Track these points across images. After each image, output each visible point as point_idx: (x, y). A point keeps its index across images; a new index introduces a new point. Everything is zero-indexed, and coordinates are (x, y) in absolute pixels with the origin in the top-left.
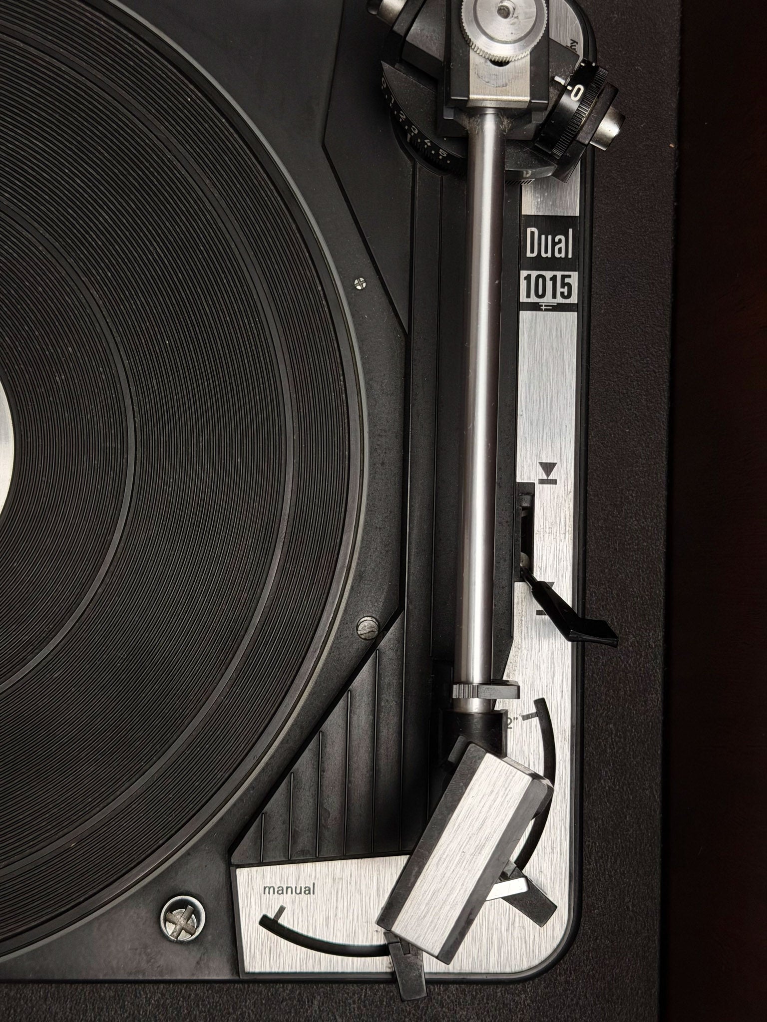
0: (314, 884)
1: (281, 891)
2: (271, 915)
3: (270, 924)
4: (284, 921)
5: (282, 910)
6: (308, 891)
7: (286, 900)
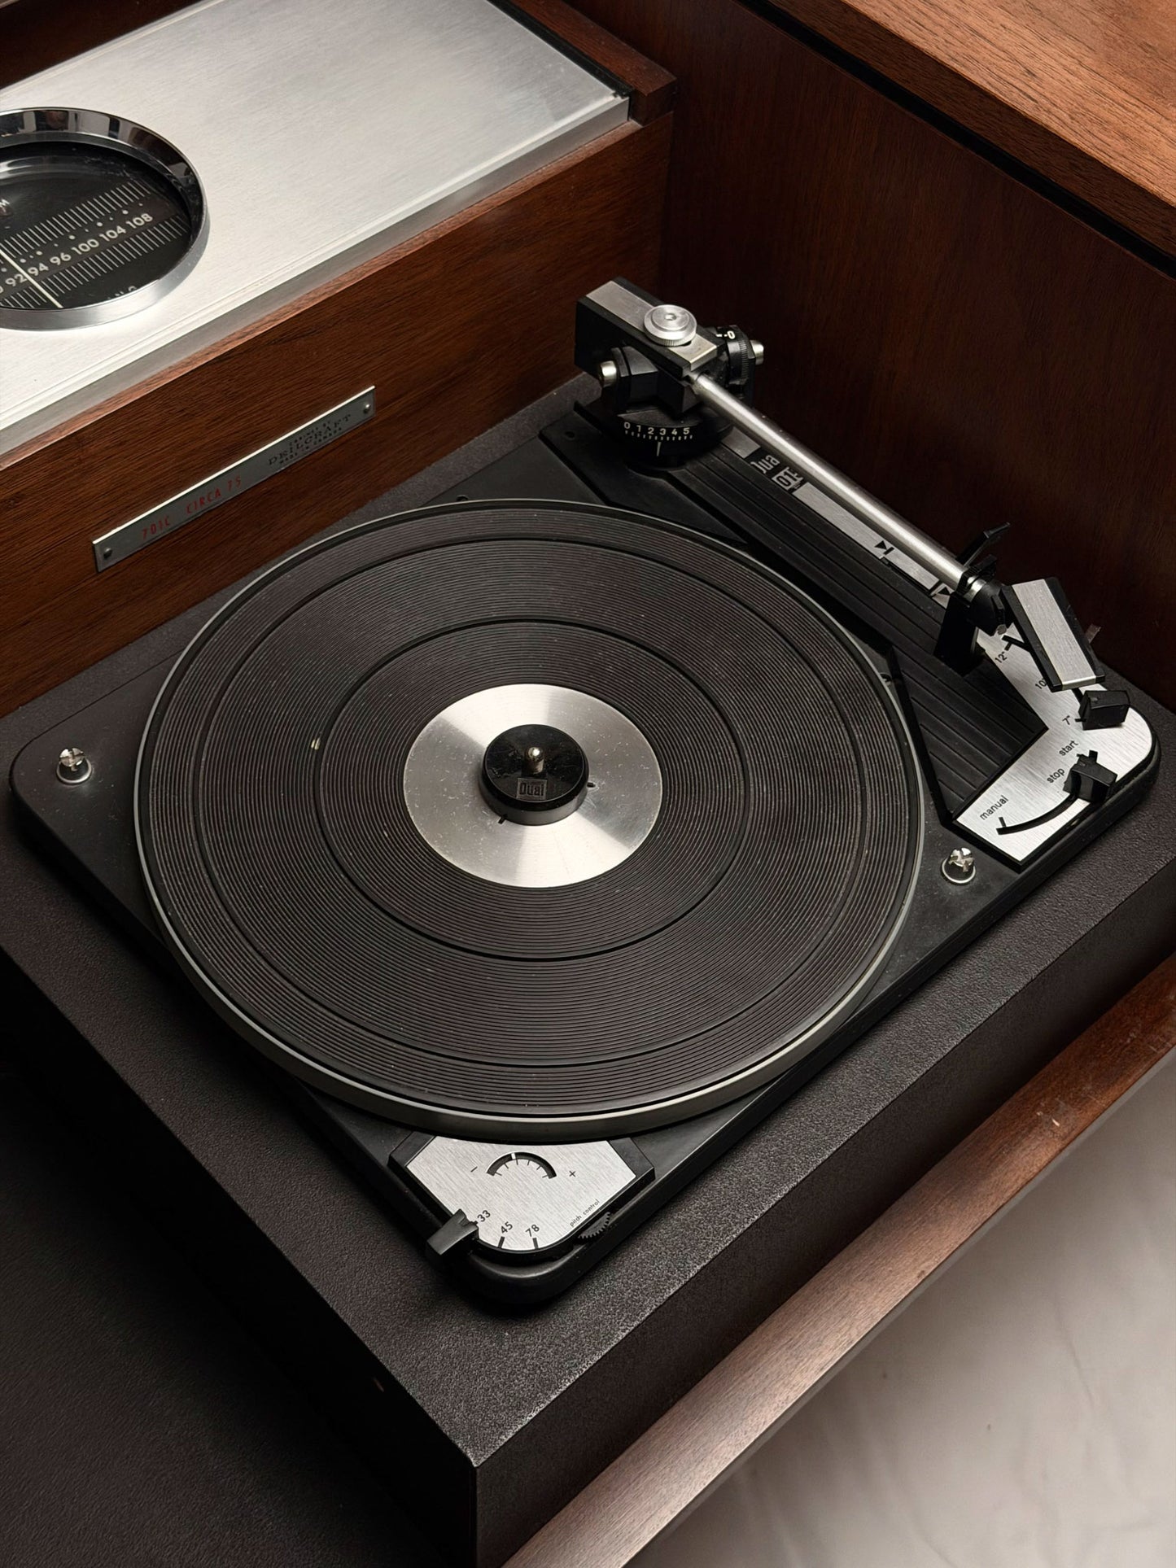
1: (991, 812)
2: (1001, 827)
3: (1004, 830)
4: (1010, 824)
5: (1001, 819)
6: (1003, 801)
7: (999, 813)
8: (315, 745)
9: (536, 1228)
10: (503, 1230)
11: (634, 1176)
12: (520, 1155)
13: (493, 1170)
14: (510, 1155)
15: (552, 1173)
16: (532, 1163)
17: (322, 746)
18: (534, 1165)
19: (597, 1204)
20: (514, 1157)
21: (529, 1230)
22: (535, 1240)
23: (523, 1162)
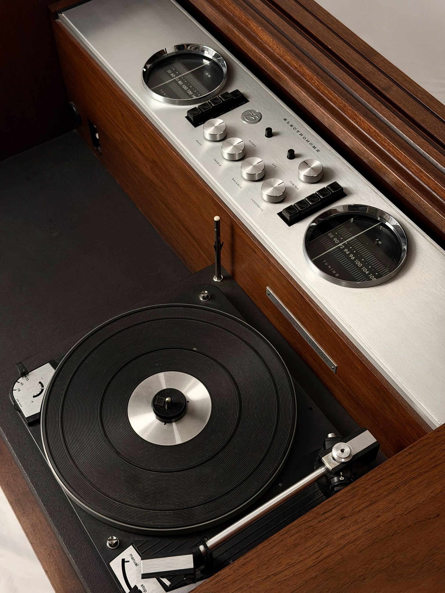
0: (138, 565)
1: (132, 558)
2: (125, 560)
3: (123, 561)
4: (126, 564)
5: (128, 562)
6: (136, 564)
7: (131, 561)
8: (195, 349)
9: (19, 391)
10: (21, 383)
11: (26, 417)
12: (42, 390)
13: (40, 383)
14: (43, 387)
15: (34, 397)
16: (39, 392)
17: (194, 351)
18: (38, 393)
19: (21, 406)
20: (43, 388)
21: (19, 389)
22: (16, 390)
23: (40, 390)
